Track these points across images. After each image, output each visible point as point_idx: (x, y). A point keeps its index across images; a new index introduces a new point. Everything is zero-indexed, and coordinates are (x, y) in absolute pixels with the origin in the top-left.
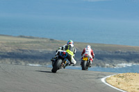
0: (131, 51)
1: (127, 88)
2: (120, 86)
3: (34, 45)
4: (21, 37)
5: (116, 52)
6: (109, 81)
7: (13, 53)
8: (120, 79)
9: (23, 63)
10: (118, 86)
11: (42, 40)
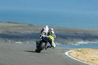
0: (86, 33)
1: (83, 59)
2: (79, 57)
3: (18, 28)
4: (9, 22)
5: (76, 34)
6: (71, 54)
7: (3, 34)
8: (79, 53)
9: (10, 41)
10: (78, 58)
11: (24, 25)
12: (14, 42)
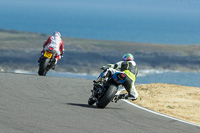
1: (152, 105)
2: (143, 102)
3: (19, 42)
8: (142, 92)
12: (9, 70)
